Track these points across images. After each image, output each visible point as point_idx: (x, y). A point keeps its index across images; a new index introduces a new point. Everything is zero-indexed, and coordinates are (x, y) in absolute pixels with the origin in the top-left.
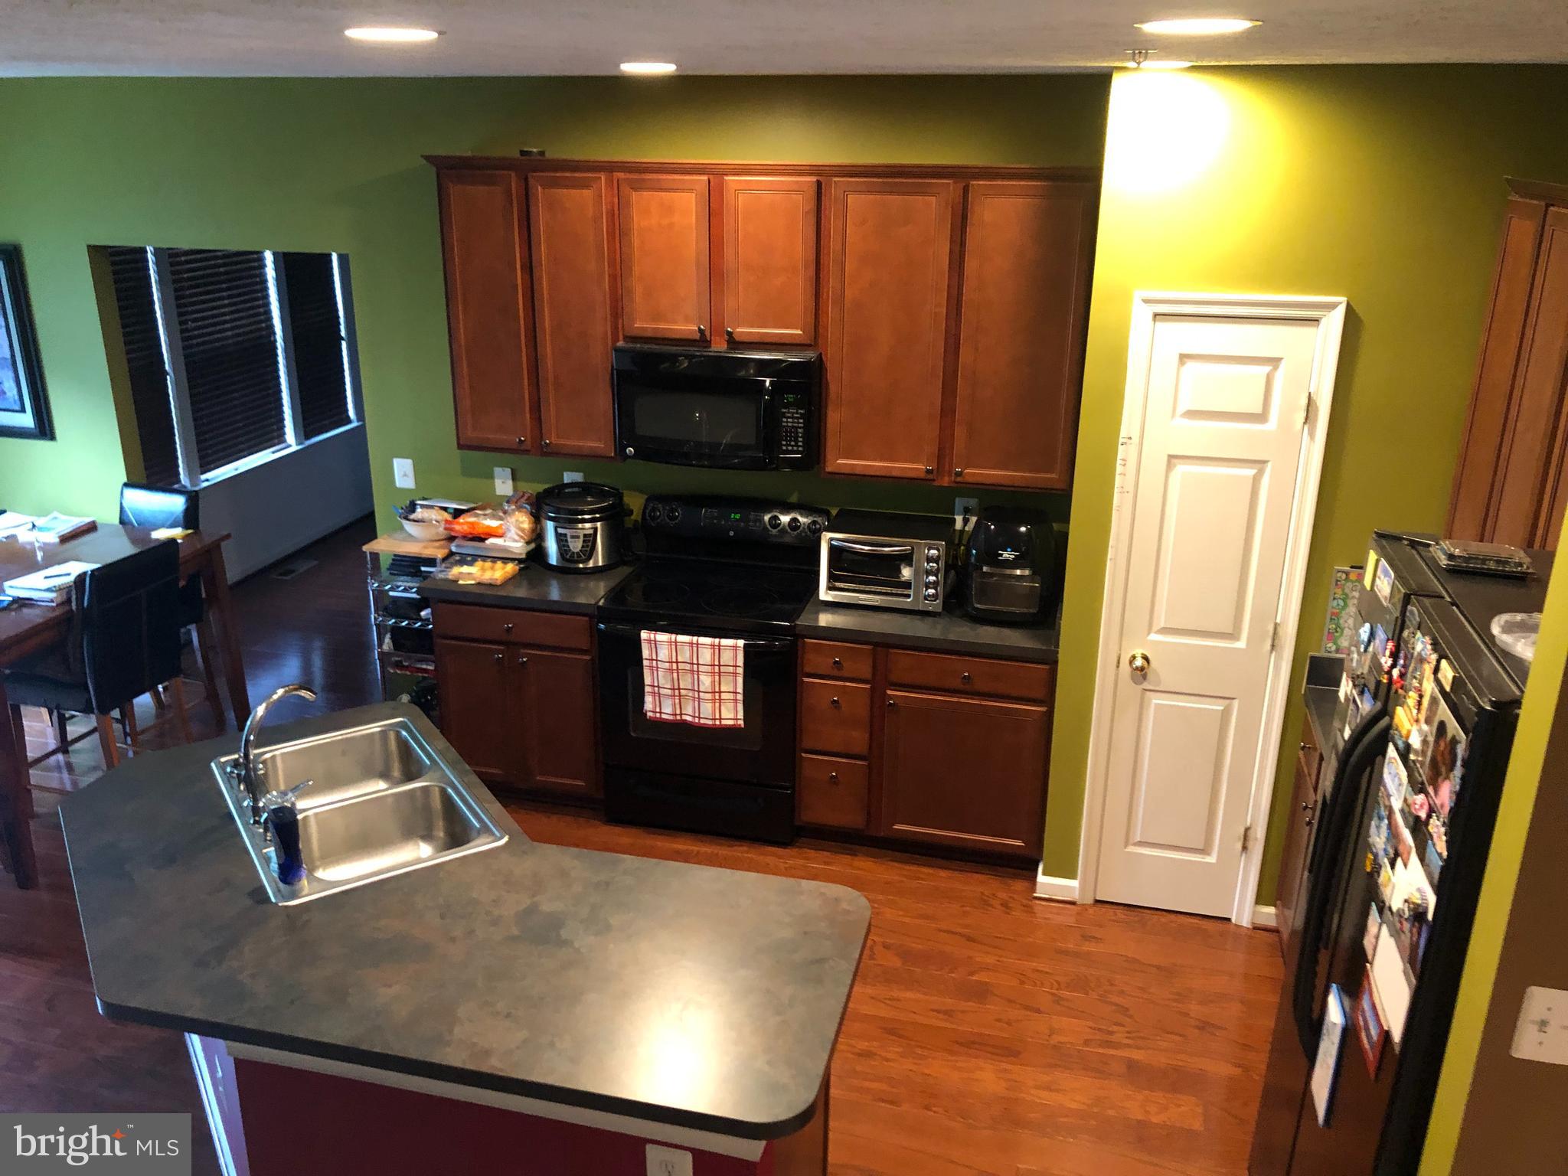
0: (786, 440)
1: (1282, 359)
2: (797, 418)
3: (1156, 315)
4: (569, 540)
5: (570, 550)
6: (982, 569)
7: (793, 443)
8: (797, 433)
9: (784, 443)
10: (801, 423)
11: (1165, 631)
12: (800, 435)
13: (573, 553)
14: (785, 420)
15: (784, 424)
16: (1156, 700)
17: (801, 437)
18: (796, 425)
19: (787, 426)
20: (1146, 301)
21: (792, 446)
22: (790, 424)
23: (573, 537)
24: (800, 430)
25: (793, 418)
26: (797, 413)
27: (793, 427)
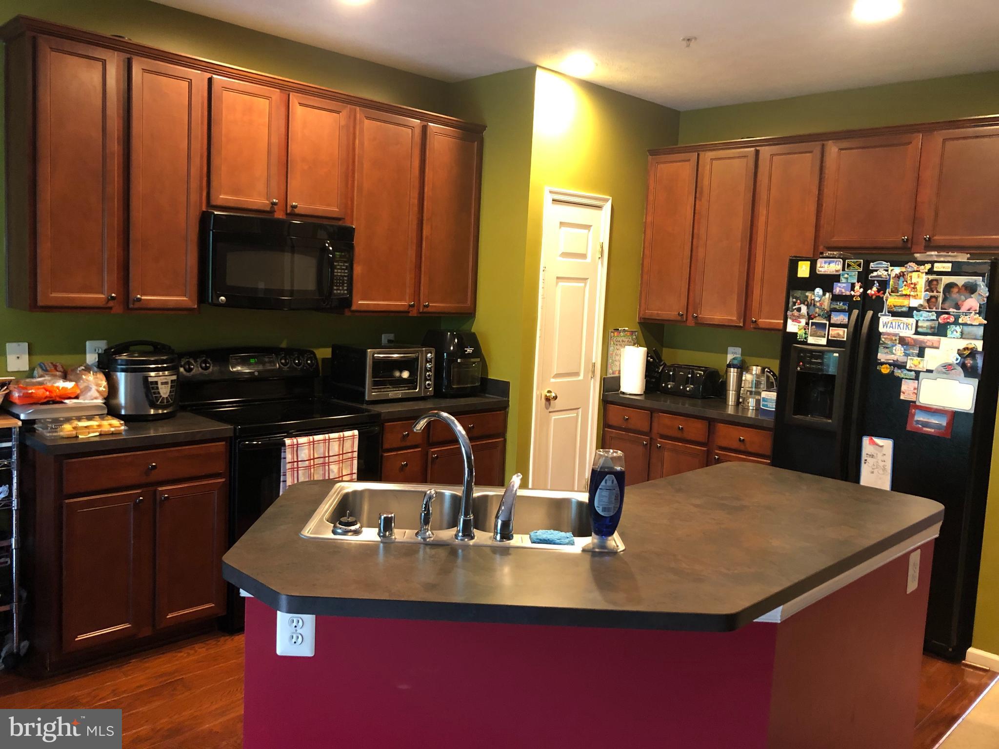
0: (337, 286)
1: (591, 226)
2: (343, 269)
3: (554, 200)
4: (160, 386)
5: (161, 396)
6: (457, 361)
7: (341, 288)
8: (344, 280)
9: (335, 288)
10: (346, 273)
11: (557, 376)
12: (346, 282)
13: (164, 398)
14: (336, 271)
15: (335, 274)
16: (555, 417)
17: (346, 283)
18: (343, 274)
19: (338, 275)
20: (551, 192)
21: (341, 290)
22: (339, 274)
23: (162, 383)
24: (346, 278)
25: (341, 269)
26: (344, 266)
27: (341, 276)
